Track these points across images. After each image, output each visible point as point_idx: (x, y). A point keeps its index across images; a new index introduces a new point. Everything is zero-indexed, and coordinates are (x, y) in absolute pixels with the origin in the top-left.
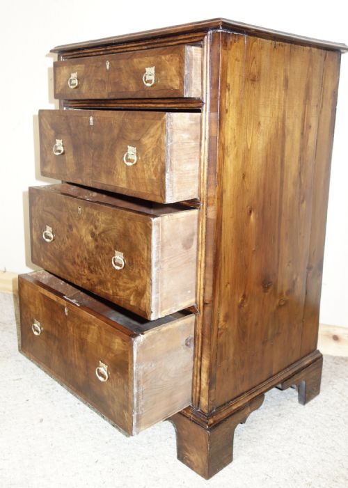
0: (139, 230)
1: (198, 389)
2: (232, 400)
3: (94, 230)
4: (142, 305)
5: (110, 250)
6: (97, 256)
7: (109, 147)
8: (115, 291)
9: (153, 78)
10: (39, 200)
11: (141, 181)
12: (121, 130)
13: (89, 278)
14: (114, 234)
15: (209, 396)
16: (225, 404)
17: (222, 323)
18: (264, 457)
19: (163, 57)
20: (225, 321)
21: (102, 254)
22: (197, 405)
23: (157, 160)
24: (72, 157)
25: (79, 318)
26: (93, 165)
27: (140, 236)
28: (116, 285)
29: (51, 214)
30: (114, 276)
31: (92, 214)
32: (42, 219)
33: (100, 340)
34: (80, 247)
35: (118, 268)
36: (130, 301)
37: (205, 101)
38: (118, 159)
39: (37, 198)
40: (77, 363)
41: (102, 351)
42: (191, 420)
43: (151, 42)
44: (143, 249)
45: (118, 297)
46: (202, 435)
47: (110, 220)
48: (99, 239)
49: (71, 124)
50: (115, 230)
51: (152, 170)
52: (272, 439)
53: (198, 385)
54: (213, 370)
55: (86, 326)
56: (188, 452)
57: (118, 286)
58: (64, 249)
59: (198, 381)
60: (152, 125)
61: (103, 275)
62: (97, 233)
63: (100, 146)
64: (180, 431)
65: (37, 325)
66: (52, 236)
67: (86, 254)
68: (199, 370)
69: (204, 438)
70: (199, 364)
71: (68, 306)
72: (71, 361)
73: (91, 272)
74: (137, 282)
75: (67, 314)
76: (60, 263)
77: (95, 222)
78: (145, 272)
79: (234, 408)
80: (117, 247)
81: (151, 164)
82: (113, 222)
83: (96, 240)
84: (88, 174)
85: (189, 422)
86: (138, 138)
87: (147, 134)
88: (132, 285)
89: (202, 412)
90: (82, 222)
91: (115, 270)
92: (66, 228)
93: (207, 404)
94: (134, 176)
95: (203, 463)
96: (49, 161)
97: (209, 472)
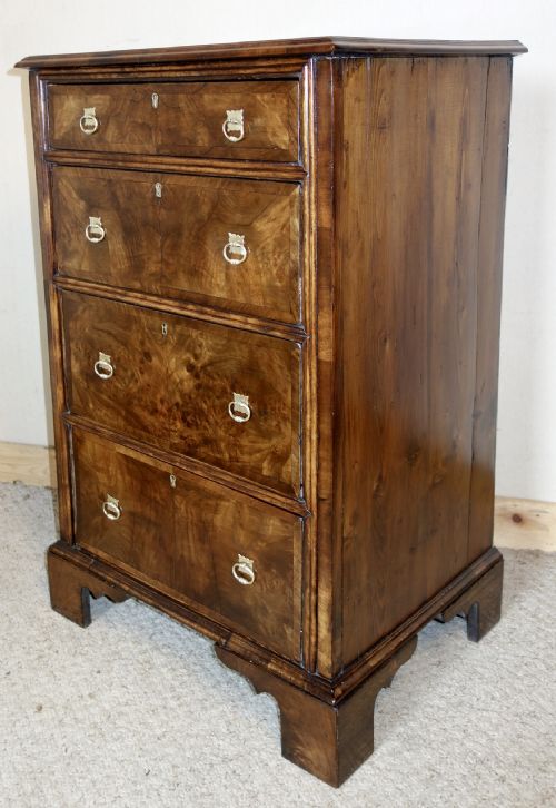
0: (277, 362)
1: (313, 639)
2: (368, 651)
3: (193, 360)
4: (284, 476)
5: (224, 391)
6: (199, 400)
7: (193, 233)
8: (233, 454)
9: (240, 128)
10: (84, 310)
11: (253, 288)
12: (214, 206)
13: (185, 435)
14: (230, 367)
15: (333, 651)
16: (356, 660)
17: (348, 528)
18: (424, 741)
19: (259, 97)
20: (353, 524)
21: (209, 398)
22: (312, 665)
23: (282, 257)
24: (120, 246)
25: (198, 490)
26: (162, 261)
27: (278, 371)
28: (235, 445)
29: (109, 333)
30: (233, 430)
31: (189, 336)
32: (90, 342)
33: (238, 523)
34: (166, 387)
35: (239, 419)
36: (261, 469)
37: (307, 171)
38: (211, 253)
39: (81, 308)
40: (194, 559)
41: (242, 539)
42: (303, 691)
43: (205, 65)
44: (285, 391)
45: (239, 464)
46: (325, 715)
47: (223, 345)
48: (202, 375)
49: (119, 193)
50: (234, 362)
51: (274, 272)
52: (432, 707)
53: (314, 633)
54: (338, 606)
55: (212, 502)
56: (302, 745)
57: (240, 447)
58: (135, 390)
59: (313, 627)
60: (272, 203)
61: (211, 431)
62: (199, 365)
63: (176, 231)
64: (285, 710)
65: (113, 504)
66: (110, 368)
67: (178, 399)
68: (313, 608)
69: (329, 721)
70: (313, 597)
71: (175, 473)
72: (182, 556)
73: (189, 425)
74: (274, 441)
75: (174, 485)
76: (127, 411)
77: (194, 348)
78: (290, 426)
79: (372, 663)
80: (237, 386)
81: (272, 262)
82: (228, 348)
83: (197, 376)
84: (152, 275)
85: (301, 694)
86: (246, 221)
87: (265, 216)
88: (265, 445)
89: (323, 679)
90: (169, 347)
91: (234, 422)
92: (138, 358)
93: (330, 663)
94: (241, 280)
95: (329, 761)
96: (76, 251)
97: (338, 775)
